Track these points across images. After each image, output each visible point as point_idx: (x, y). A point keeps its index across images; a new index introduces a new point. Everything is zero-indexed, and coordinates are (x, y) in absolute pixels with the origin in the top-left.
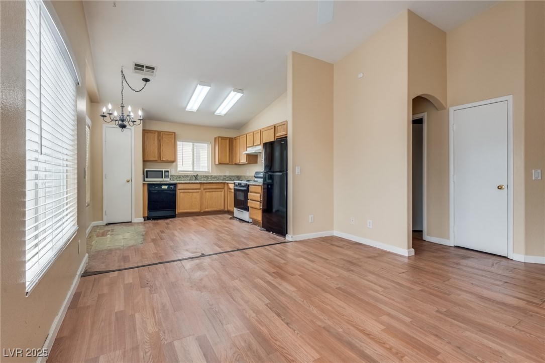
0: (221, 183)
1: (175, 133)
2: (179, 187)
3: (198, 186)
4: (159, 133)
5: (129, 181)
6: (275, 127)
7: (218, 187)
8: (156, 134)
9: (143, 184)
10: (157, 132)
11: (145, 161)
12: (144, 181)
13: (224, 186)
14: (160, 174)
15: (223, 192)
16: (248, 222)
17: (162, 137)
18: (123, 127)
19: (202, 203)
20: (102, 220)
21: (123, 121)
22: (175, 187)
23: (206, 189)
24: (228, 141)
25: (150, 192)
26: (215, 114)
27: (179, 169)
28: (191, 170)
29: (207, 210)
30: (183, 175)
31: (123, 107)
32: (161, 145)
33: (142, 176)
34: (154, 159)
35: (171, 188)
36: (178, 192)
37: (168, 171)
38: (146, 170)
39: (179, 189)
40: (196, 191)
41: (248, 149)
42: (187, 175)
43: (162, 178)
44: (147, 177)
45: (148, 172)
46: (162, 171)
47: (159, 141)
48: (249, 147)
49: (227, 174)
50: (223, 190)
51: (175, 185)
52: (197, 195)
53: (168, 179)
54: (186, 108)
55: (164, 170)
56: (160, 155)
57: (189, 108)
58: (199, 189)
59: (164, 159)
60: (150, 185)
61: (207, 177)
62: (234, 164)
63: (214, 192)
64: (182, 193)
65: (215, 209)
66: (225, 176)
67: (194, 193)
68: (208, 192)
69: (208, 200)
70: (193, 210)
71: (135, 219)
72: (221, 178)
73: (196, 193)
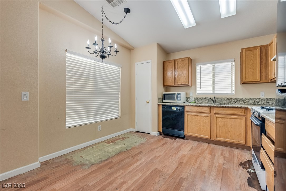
0: (241, 108)
1: (188, 58)
2: (187, 109)
3: (207, 110)
4: (175, 61)
5: (148, 102)
7: (235, 112)
9: (158, 105)
10: (173, 61)
15: (243, 121)
17: (178, 64)
18: (103, 57)
19: (212, 130)
20: (134, 128)
21: (103, 52)
22: (184, 109)
25: (163, 112)
29: (218, 139)
30: (201, 97)
31: (103, 40)
34: (171, 84)
39: (188, 112)
40: (205, 115)
42: (204, 97)
43: (175, 100)
44: (164, 100)
45: (166, 95)
46: (175, 94)
50: (244, 118)
55: (177, 93)
56: (176, 80)
58: (209, 113)
60: (163, 106)
61: (229, 100)
62: (269, 81)
63: (228, 119)
64: (189, 116)
65: (231, 141)
66: (258, 99)
67: (202, 117)
68: (221, 118)
69: (220, 127)
70: (201, 135)
71: (152, 131)
72: (250, 101)
73: (205, 117)
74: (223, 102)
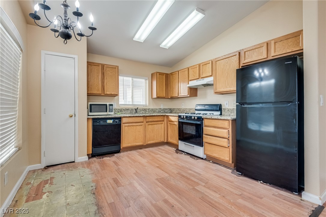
0: (162, 116)
1: (118, 67)
2: (124, 120)
3: (141, 119)
4: (103, 66)
5: (71, 116)
6: (239, 53)
8: (100, 67)
9: (88, 119)
10: (100, 66)
11: (89, 95)
12: (88, 115)
13: (164, 119)
14: (104, 108)
15: (163, 125)
16: (202, 159)
17: (106, 70)
19: (145, 136)
20: (40, 163)
22: (120, 121)
23: (148, 122)
24: (164, 76)
26: (160, 46)
27: (120, 103)
28: (131, 103)
29: (149, 142)
32: (105, 78)
33: (86, 110)
34: (98, 92)
35: (116, 122)
36: (123, 126)
37: (112, 105)
38: (90, 103)
39: (124, 123)
40: (139, 124)
41: (190, 82)
42: (127, 108)
43: (107, 111)
44: (91, 111)
45: (92, 106)
47: (103, 74)
48: (191, 80)
49: (162, 107)
50: (163, 122)
51: (120, 119)
52: (140, 129)
53: (112, 113)
54: (133, 37)
55: (108, 104)
56: (104, 89)
57: (136, 38)
58: (143, 122)
59: (108, 93)
60: (95, 120)
61: (145, 110)
62: (170, 98)
63: (155, 125)
64: (126, 127)
65: (157, 141)
66: (160, 109)
67: (137, 126)
68: (150, 125)
69: (150, 132)
70: (137, 144)
71: (79, 157)
72: (157, 111)
73: (139, 126)
74: (141, 112)
